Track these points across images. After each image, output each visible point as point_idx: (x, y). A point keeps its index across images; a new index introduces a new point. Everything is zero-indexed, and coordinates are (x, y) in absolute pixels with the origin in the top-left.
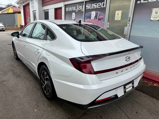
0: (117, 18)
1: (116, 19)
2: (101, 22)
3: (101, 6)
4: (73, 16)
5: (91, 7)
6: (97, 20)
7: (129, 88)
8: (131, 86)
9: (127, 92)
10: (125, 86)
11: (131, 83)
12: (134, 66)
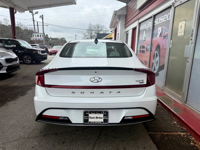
0: (180, 32)
1: (179, 35)
2: (165, 40)
3: (166, 19)
4: (144, 36)
5: (158, 22)
6: (162, 38)
7: (95, 118)
8: (102, 118)
9: (90, 122)
10: (87, 113)
11: (102, 113)
12: (110, 92)
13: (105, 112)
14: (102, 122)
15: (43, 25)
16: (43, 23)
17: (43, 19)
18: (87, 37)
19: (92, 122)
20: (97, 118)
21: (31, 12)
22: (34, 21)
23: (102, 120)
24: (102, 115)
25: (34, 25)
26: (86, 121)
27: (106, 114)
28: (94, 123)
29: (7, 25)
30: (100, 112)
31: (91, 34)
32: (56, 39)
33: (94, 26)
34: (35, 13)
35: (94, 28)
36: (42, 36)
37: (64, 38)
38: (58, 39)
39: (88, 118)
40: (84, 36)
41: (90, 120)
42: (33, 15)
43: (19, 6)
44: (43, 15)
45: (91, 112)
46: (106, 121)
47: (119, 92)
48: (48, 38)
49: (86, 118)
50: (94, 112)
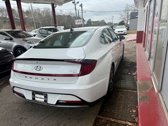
7: (39, 98)
8: (43, 99)
9: (36, 100)
10: (34, 94)
11: (43, 95)
12: (49, 79)
13: (45, 95)
14: (43, 102)
15: (82, 12)
16: (82, 10)
17: (82, 7)
18: (124, 17)
19: (37, 101)
20: (40, 98)
21: (74, 3)
22: (76, 9)
23: (43, 100)
24: (43, 97)
25: (76, 13)
26: (34, 99)
27: (46, 97)
28: (38, 102)
29: (62, 15)
30: (42, 94)
31: (128, 14)
32: (97, 22)
33: (131, 6)
34: (77, 3)
35: (131, 7)
36: (81, 22)
37: (103, 20)
38: (99, 21)
39: (35, 97)
40: (121, 16)
41: (36, 99)
42: (75, 5)
43: (57, 1)
44: (82, 4)
45: (36, 93)
46: (46, 101)
47: (55, 80)
48: (91, 21)
49: (34, 97)
50: (38, 93)
